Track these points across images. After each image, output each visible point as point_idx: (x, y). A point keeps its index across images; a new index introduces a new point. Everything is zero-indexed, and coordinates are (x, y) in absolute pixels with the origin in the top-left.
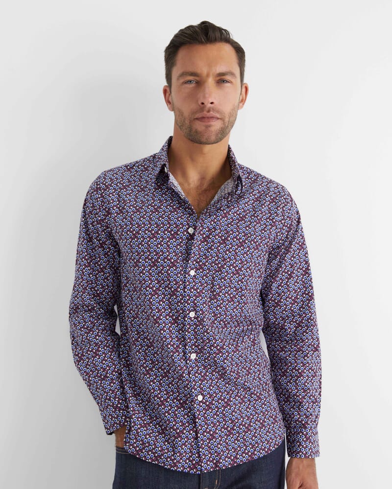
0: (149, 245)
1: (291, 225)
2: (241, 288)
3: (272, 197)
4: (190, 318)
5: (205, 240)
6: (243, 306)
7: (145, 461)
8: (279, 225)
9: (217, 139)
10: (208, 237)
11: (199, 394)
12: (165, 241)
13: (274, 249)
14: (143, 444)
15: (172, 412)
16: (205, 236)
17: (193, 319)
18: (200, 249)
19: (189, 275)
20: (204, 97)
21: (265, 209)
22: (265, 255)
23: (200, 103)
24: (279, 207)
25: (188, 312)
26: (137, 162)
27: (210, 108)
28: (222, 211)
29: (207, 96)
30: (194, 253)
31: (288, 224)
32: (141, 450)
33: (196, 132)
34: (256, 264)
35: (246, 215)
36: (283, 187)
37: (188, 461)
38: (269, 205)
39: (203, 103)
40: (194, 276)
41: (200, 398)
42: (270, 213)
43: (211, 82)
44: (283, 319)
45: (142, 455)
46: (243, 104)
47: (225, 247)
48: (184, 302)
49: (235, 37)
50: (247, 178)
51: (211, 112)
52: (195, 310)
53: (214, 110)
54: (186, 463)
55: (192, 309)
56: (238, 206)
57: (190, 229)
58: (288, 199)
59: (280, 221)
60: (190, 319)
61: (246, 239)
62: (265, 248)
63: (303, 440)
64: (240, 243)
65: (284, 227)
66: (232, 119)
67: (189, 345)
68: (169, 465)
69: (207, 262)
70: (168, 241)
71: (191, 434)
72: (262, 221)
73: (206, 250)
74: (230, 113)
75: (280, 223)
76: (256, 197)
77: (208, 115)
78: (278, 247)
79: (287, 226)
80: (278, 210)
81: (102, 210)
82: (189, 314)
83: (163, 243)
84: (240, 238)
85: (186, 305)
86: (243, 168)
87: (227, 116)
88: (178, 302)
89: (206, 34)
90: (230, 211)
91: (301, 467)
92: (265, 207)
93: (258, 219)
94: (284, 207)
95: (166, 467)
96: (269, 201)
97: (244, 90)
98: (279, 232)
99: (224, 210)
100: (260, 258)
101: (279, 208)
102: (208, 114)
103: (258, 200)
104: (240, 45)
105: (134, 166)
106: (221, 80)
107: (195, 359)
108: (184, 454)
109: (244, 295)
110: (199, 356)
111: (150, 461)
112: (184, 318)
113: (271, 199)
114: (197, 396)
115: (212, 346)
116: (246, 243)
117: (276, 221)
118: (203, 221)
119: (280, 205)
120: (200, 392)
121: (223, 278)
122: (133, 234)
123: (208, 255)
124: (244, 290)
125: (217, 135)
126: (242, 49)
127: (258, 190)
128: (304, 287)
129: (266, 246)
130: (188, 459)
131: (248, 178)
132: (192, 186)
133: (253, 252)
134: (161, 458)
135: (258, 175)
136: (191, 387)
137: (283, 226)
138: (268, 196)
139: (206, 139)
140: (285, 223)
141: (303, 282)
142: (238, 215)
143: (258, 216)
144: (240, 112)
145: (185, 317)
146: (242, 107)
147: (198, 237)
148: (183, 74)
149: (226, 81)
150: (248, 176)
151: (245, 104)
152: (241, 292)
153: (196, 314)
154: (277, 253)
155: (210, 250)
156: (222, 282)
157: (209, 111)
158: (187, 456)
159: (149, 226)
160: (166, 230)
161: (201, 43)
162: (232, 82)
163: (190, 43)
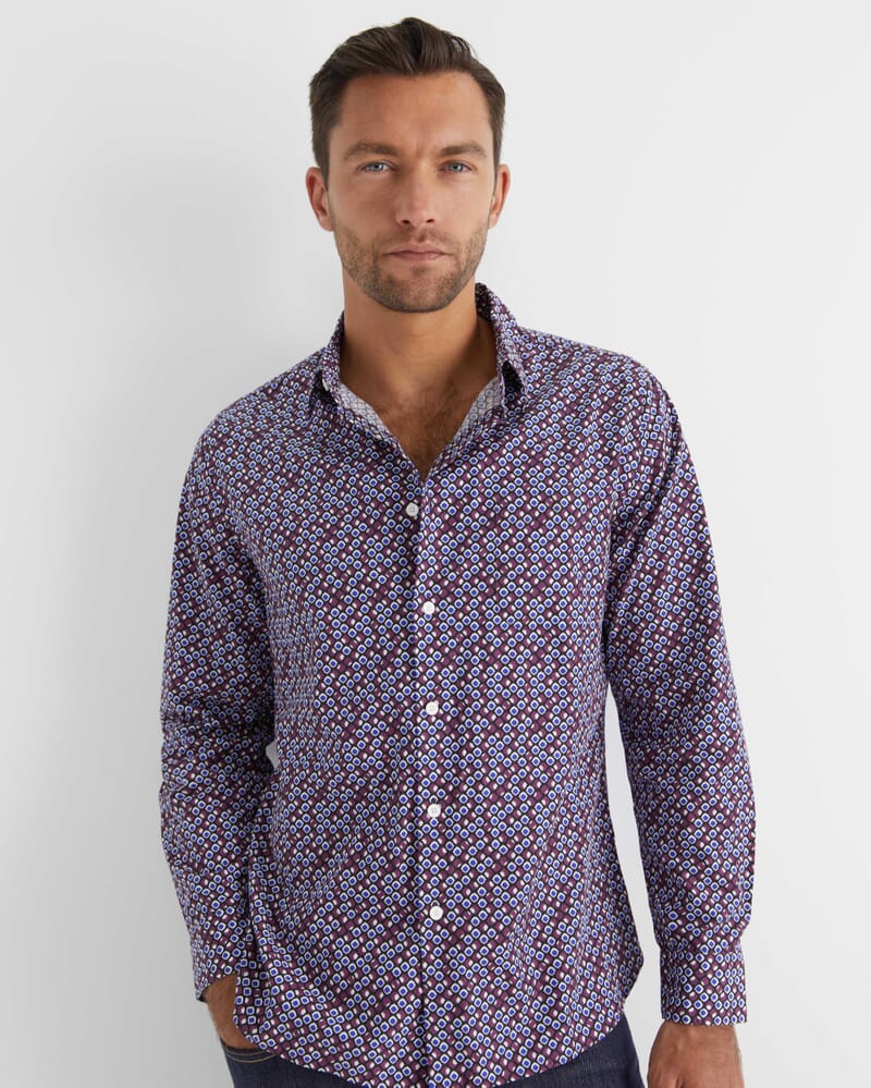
0: (321, 557)
1: (659, 458)
2: (555, 627)
3: (606, 399)
4: (428, 718)
5: (448, 525)
6: (570, 670)
7: (300, 1067)
8: (629, 462)
9: (439, 299)
10: (456, 518)
11: (435, 904)
12: (356, 543)
13: (621, 521)
14: (293, 1029)
15: (368, 951)
16: (447, 517)
17: (434, 719)
18: (438, 549)
19: (422, 615)
20: (412, 208)
21: (590, 429)
22: (604, 539)
23: (399, 219)
24: (623, 418)
25: (421, 703)
26: (286, 374)
27: (426, 230)
28: (483, 450)
29: (418, 204)
30: (425, 561)
31: (650, 458)
32: (290, 1043)
33: (391, 281)
34: (584, 565)
35: (546, 448)
36: (638, 365)
37: (402, 1065)
38: (600, 417)
39: (406, 222)
40: (435, 615)
41: (436, 913)
42: (602, 437)
43: (425, 169)
44: (651, 684)
45: (293, 1054)
46: (498, 215)
47: (498, 535)
48: (412, 679)
49: (482, 54)
50: (546, 360)
51: (428, 242)
52: (438, 697)
53: (434, 234)
54: (398, 1069)
55: (431, 697)
56: (522, 433)
57: (411, 505)
58: (646, 397)
59: (631, 453)
60: (426, 719)
61: (550, 508)
62: (600, 522)
63: (689, 981)
64: (535, 519)
65: (642, 468)
66: (474, 253)
67: (426, 783)
68: (358, 1075)
69: (459, 576)
70: (362, 543)
71: (412, 1003)
72: (587, 458)
73: (455, 550)
74: (471, 240)
75: (631, 458)
76: (568, 402)
77: (421, 247)
78: (631, 515)
79: (648, 464)
80: (621, 427)
81: (216, 495)
82: (424, 707)
83: (351, 548)
84: (534, 509)
85: (418, 685)
86: (536, 338)
87: (463, 248)
88: (398, 681)
89: (417, 53)
90: (503, 446)
91: (680, 1047)
92: (590, 423)
93: (574, 456)
94: (635, 418)
95: (349, 1079)
96: (599, 408)
97: (500, 180)
98: (630, 480)
99: (487, 447)
100: (594, 548)
101: (623, 423)
102: (421, 245)
103: (573, 411)
104: (492, 76)
105: (281, 384)
106: (451, 163)
107: (439, 818)
108: (393, 1049)
109: (566, 643)
110: (449, 811)
111: (312, 1066)
112: (414, 719)
113: (603, 403)
114: (428, 907)
115: (481, 782)
116: (548, 518)
117: (618, 453)
118: (438, 482)
119: (627, 414)
120: (437, 899)
121: (505, 610)
122: (286, 538)
123: (461, 559)
124: (564, 631)
125: (441, 288)
126: (499, 86)
127: (571, 384)
128: (697, 605)
129: (602, 517)
130: (404, 1060)
131: (548, 359)
132: (406, 409)
133: (571, 536)
134: (337, 1061)
135: (573, 349)
136: (417, 885)
137: (640, 464)
138: (595, 396)
139: (415, 298)
140: (643, 456)
141: (695, 593)
142: (526, 452)
143: (574, 448)
144: (492, 234)
145: (416, 714)
146: (496, 222)
147: (431, 523)
148: (359, 148)
149: (462, 165)
150: (548, 355)
151: (503, 212)
152: (557, 636)
153: (440, 707)
154: (628, 528)
155: (463, 549)
156: (504, 620)
157: (422, 239)
158: (401, 1053)
159: (318, 513)
160: (357, 518)
161: (402, 71)
162: (476, 169)
163: (375, 72)
